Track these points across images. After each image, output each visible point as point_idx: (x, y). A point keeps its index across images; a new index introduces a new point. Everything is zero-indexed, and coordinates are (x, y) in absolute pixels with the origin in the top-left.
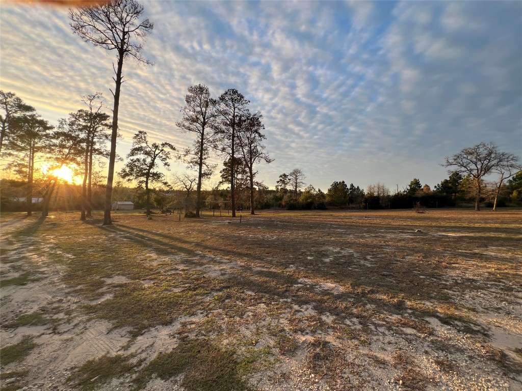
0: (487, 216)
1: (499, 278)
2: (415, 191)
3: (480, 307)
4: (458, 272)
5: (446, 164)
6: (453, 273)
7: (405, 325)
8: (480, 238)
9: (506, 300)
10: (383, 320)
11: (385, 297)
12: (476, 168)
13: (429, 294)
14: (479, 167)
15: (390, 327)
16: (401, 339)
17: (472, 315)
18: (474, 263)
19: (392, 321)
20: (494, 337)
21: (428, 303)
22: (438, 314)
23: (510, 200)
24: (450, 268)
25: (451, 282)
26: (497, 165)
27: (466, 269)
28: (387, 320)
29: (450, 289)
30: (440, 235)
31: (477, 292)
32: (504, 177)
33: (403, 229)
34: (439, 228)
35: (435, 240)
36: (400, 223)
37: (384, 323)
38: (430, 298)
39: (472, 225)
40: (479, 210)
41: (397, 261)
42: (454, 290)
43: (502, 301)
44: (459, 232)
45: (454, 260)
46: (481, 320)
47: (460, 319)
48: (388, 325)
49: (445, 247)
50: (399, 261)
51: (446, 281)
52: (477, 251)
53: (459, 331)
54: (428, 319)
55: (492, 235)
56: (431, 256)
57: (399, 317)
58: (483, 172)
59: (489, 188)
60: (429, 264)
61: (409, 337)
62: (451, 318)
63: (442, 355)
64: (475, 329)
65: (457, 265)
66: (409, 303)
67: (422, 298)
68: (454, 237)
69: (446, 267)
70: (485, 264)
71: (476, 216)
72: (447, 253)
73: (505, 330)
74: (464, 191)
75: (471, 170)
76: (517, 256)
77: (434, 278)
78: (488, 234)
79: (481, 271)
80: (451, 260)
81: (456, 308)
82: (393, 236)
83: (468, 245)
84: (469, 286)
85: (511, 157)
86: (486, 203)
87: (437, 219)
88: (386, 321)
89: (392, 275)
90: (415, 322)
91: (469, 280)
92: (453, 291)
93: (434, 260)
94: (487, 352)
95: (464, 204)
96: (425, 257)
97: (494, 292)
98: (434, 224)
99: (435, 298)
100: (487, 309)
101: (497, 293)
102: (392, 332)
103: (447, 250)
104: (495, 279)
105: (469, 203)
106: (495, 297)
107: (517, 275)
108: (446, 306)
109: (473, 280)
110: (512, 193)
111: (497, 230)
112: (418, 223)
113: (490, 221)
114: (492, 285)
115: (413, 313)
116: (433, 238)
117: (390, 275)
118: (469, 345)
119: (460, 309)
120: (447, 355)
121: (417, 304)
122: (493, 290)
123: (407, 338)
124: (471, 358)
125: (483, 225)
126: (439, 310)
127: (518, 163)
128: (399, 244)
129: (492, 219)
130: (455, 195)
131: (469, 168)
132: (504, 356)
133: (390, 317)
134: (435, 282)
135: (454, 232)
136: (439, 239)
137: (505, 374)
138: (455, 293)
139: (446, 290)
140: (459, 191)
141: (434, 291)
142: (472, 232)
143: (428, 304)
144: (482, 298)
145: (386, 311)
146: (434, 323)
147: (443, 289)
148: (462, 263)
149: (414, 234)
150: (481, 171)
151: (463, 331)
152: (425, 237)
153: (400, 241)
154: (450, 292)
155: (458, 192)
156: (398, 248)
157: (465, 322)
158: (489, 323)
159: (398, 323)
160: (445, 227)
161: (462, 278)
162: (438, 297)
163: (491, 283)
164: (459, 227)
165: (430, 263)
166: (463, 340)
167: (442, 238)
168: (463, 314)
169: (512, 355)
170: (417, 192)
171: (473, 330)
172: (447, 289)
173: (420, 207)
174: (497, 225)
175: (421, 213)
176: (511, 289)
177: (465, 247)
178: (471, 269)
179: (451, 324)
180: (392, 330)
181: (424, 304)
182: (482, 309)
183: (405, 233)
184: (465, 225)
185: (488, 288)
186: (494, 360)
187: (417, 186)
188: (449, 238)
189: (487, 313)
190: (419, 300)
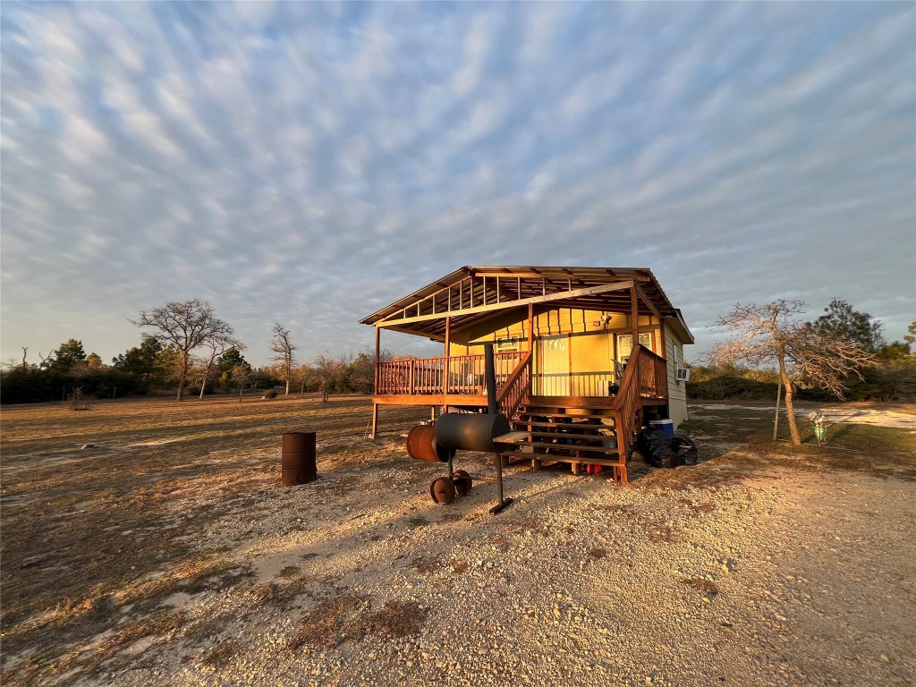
0: (194, 408)
1: (236, 492)
2: (70, 365)
3: (230, 541)
4: (184, 501)
5: (139, 321)
6: (178, 507)
7: (129, 640)
8: (195, 442)
9: (253, 518)
10: (74, 663)
11: (54, 614)
12: (184, 335)
13: (151, 558)
14: (189, 334)
15: (97, 667)
16: (131, 673)
17: (226, 558)
18: (200, 480)
19: (95, 652)
20: (259, 571)
21: (156, 575)
22: (181, 583)
23: (218, 385)
24: (169, 500)
25: (180, 522)
26: (211, 336)
27: (194, 493)
28: (82, 658)
29: (183, 533)
30: (133, 448)
31: (219, 521)
32: (216, 353)
33: (47, 449)
34: (128, 435)
35: (127, 458)
36: (35, 435)
37: (78, 670)
38: (156, 564)
39: (179, 424)
40: (182, 400)
41: (57, 520)
42: (188, 531)
43: (249, 521)
44: (163, 437)
45: (171, 484)
46: (238, 558)
47: (215, 572)
48: (90, 668)
49: (149, 467)
50: (63, 519)
51: (171, 523)
52: (198, 462)
53: (218, 591)
54: (167, 602)
55: (208, 434)
56: (130, 488)
57: (108, 633)
58: (193, 343)
59: (197, 366)
60: (131, 505)
61: (145, 656)
62: (202, 577)
63: (209, 645)
64: (236, 574)
65: (178, 492)
66: (119, 594)
67: (143, 569)
68: (158, 448)
69: (163, 501)
70: (214, 478)
71: (180, 409)
72: (157, 476)
73: (264, 555)
74: (162, 369)
75: (178, 338)
76: (244, 457)
77: (150, 526)
78: (203, 435)
79: (213, 489)
80: (166, 486)
81: (204, 559)
82: (25, 468)
83: (184, 455)
84: (206, 517)
85: (226, 328)
86: (191, 389)
87: (119, 419)
88: (80, 664)
89: (54, 557)
90: (148, 621)
91: (203, 508)
92: (188, 534)
93: (138, 495)
94: (259, 596)
95: (161, 391)
96: (121, 493)
97: (236, 513)
98: (116, 429)
99: (165, 560)
100: (238, 539)
101: (241, 513)
102: (106, 675)
103: (156, 471)
104: (231, 494)
105: (167, 389)
106: (241, 519)
107: (252, 481)
108: (186, 563)
109: (209, 506)
110: (221, 376)
111: (211, 427)
112: (80, 431)
113: (199, 415)
114: (231, 504)
115: (136, 609)
116: (124, 455)
117: (48, 559)
118: (237, 601)
119: (209, 558)
120: (217, 638)
121: (136, 587)
122: (235, 511)
123: (142, 662)
124: (245, 618)
125: (193, 423)
126: (178, 576)
127: (232, 337)
128: (47, 482)
129: (202, 412)
130: (148, 376)
131: (175, 335)
132: (275, 587)
133: (88, 647)
134: (154, 532)
135: (156, 438)
136: (135, 454)
137: (283, 610)
138: (191, 536)
139: (177, 539)
140: (155, 369)
141: (158, 550)
142: (182, 435)
143: (158, 576)
144: (228, 526)
145: (71, 641)
146: (179, 601)
147: (172, 538)
148: (185, 486)
149: (81, 454)
150: (191, 341)
151: (224, 587)
152: (106, 456)
153: (48, 475)
154: (184, 538)
155: (153, 370)
156: (47, 491)
157: (221, 572)
158: (248, 557)
159: (111, 647)
160: (140, 432)
161: (193, 510)
162: (169, 556)
163: (230, 502)
164: (161, 429)
165: (132, 501)
166: (228, 601)
167: (140, 452)
168: (216, 562)
169: (281, 581)
170: (75, 368)
171: (235, 578)
172: (178, 536)
173: (81, 399)
174: (210, 421)
175: (81, 410)
176: (251, 502)
177: (180, 460)
178: (199, 491)
179: (206, 587)
180: (104, 670)
181: (150, 581)
182: (234, 543)
183: (57, 455)
184: (168, 424)
185: (229, 510)
186: (268, 600)
187: (76, 355)
188: (151, 450)
189: (241, 544)
190: (138, 577)
